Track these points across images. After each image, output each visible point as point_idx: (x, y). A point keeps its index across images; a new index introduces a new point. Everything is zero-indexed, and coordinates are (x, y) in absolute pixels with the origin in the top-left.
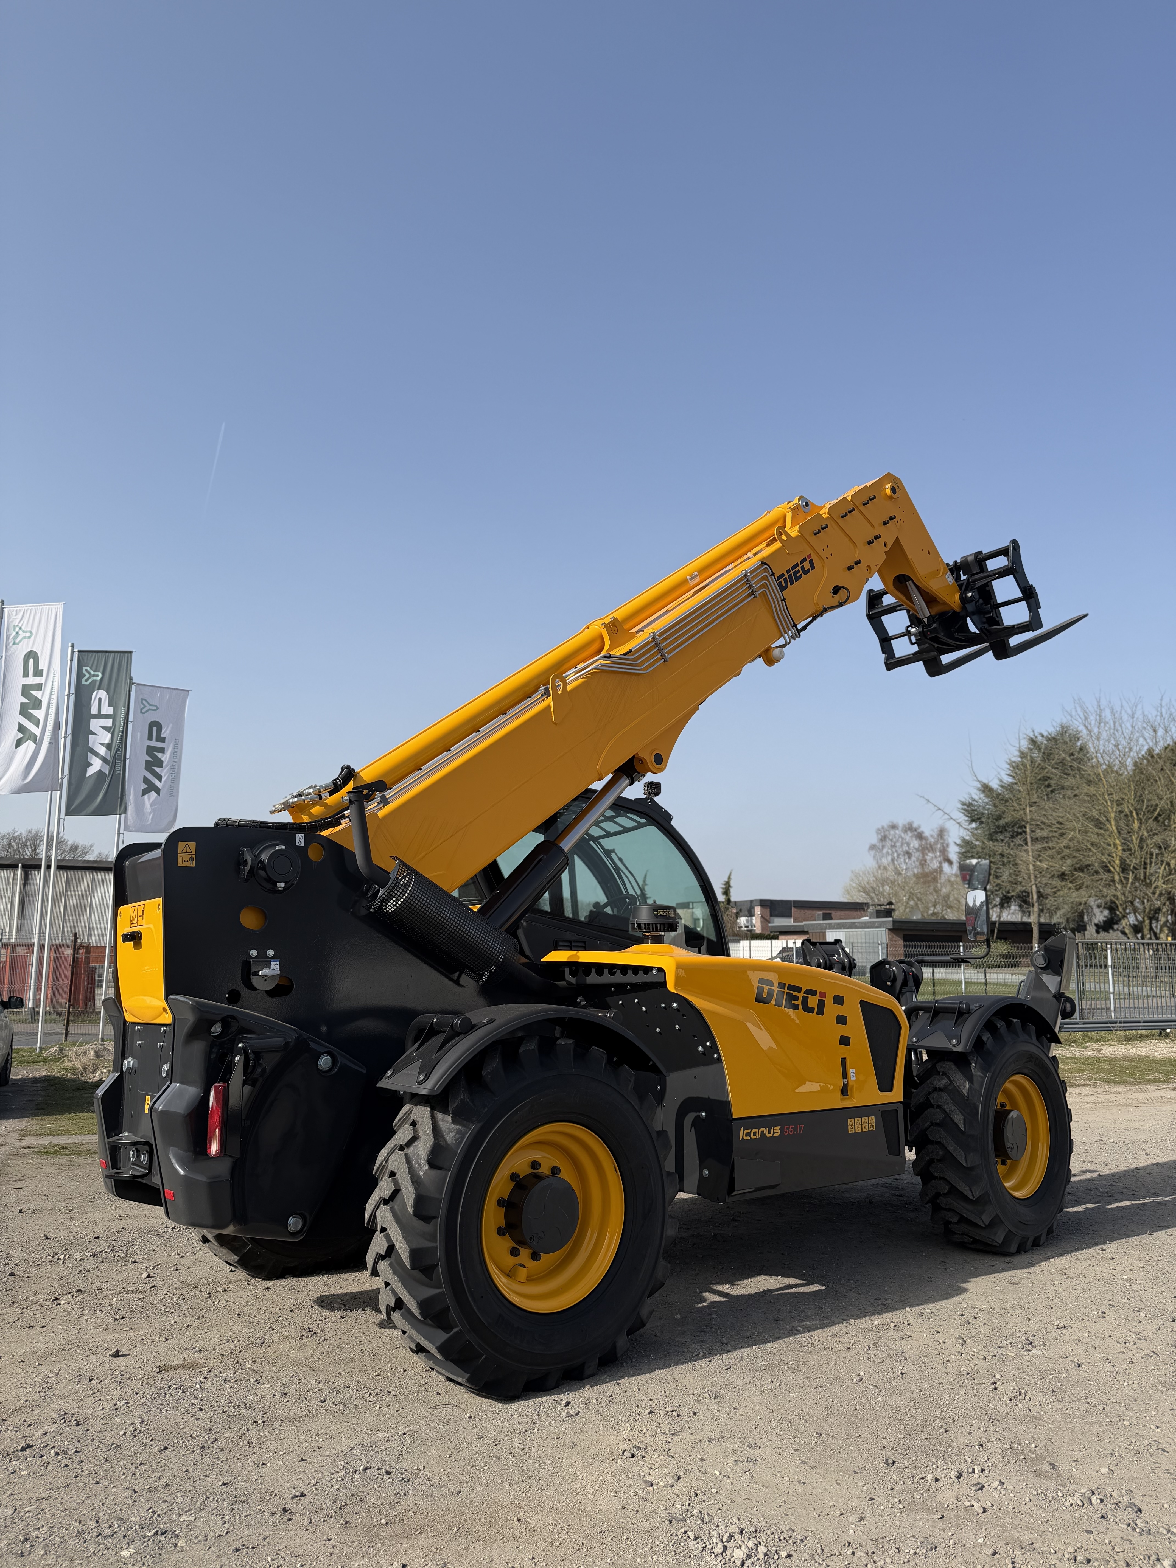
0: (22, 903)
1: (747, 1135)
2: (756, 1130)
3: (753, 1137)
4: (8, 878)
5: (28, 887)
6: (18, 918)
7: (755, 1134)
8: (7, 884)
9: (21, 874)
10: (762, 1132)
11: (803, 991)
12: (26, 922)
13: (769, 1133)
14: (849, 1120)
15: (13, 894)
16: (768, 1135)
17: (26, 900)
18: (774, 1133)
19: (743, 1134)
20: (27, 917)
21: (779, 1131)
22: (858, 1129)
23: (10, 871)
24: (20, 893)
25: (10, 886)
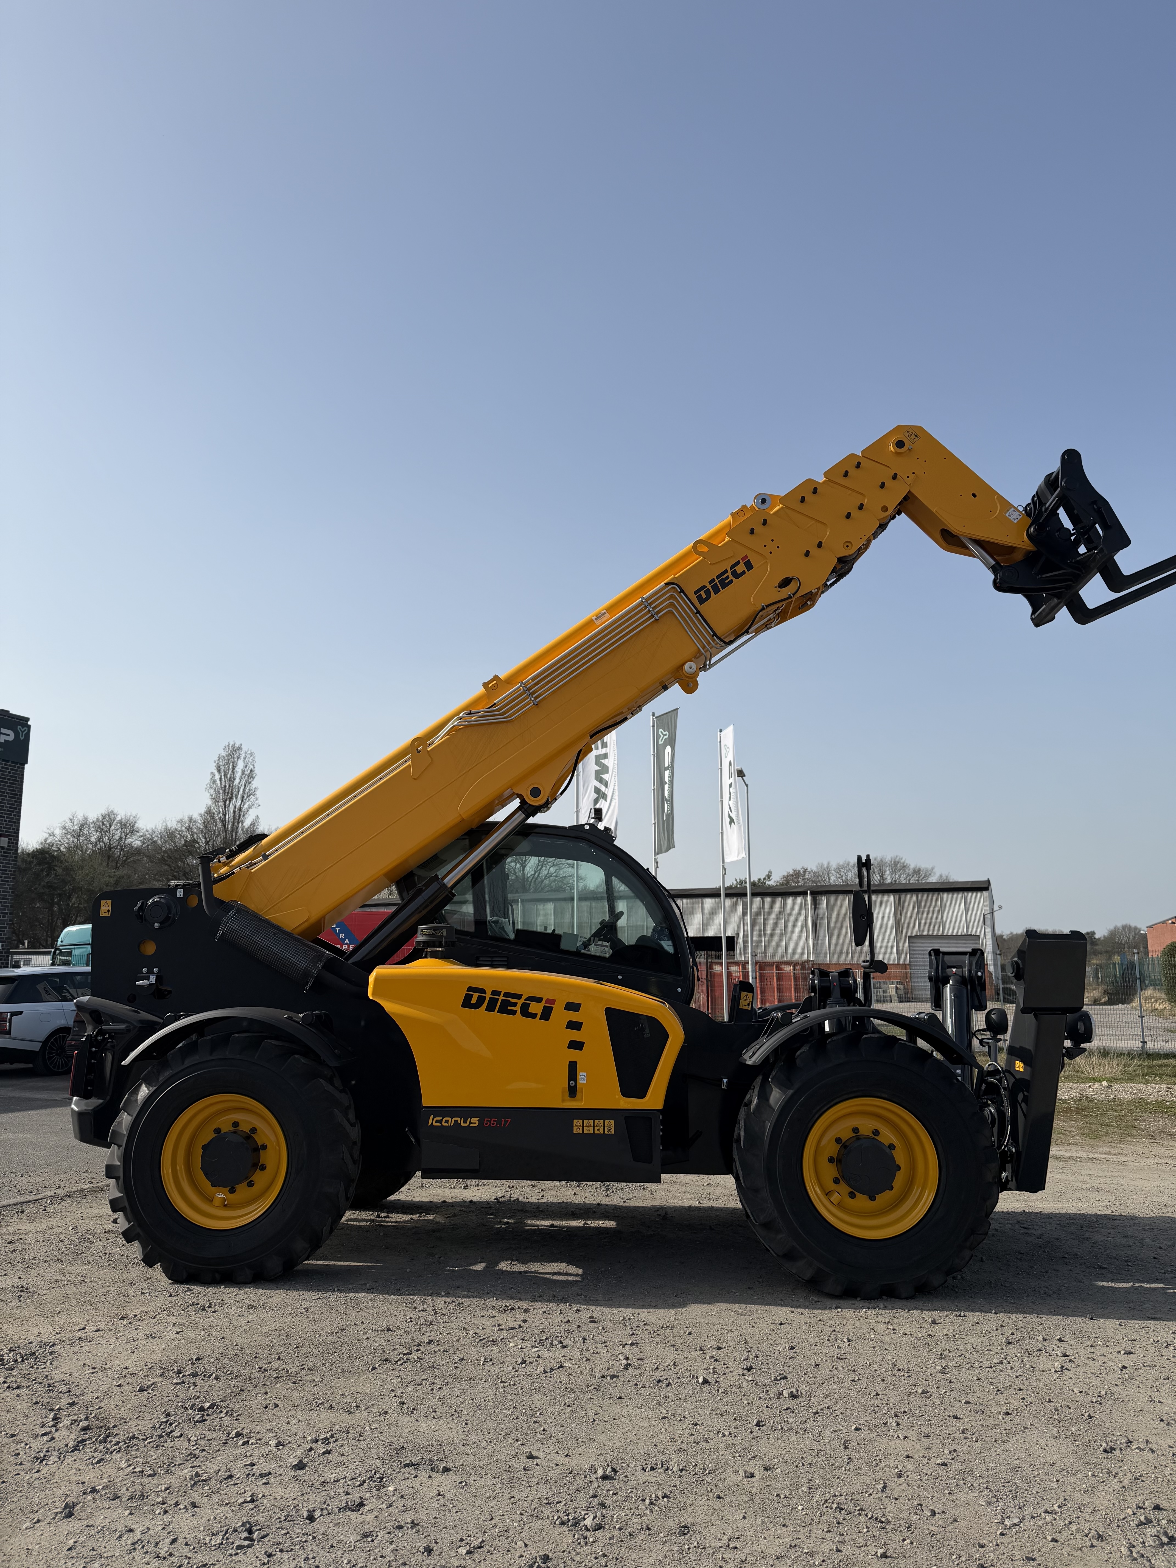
0: (815, 925)
1: (437, 1122)
2: (449, 1119)
3: (444, 1124)
4: (801, 904)
5: (818, 911)
6: (813, 939)
7: (447, 1122)
8: (801, 909)
9: (811, 900)
10: (456, 1121)
11: (524, 998)
12: (820, 942)
13: (465, 1122)
14: (575, 1121)
15: (806, 917)
16: (462, 1124)
17: (818, 922)
18: (470, 1123)
19: (432, 1121)
20: (820, 938)
21: (477, 1122)
22: (588, 1130)
23: (801, 897)
24: (812, 917)
25: (803, 911)
